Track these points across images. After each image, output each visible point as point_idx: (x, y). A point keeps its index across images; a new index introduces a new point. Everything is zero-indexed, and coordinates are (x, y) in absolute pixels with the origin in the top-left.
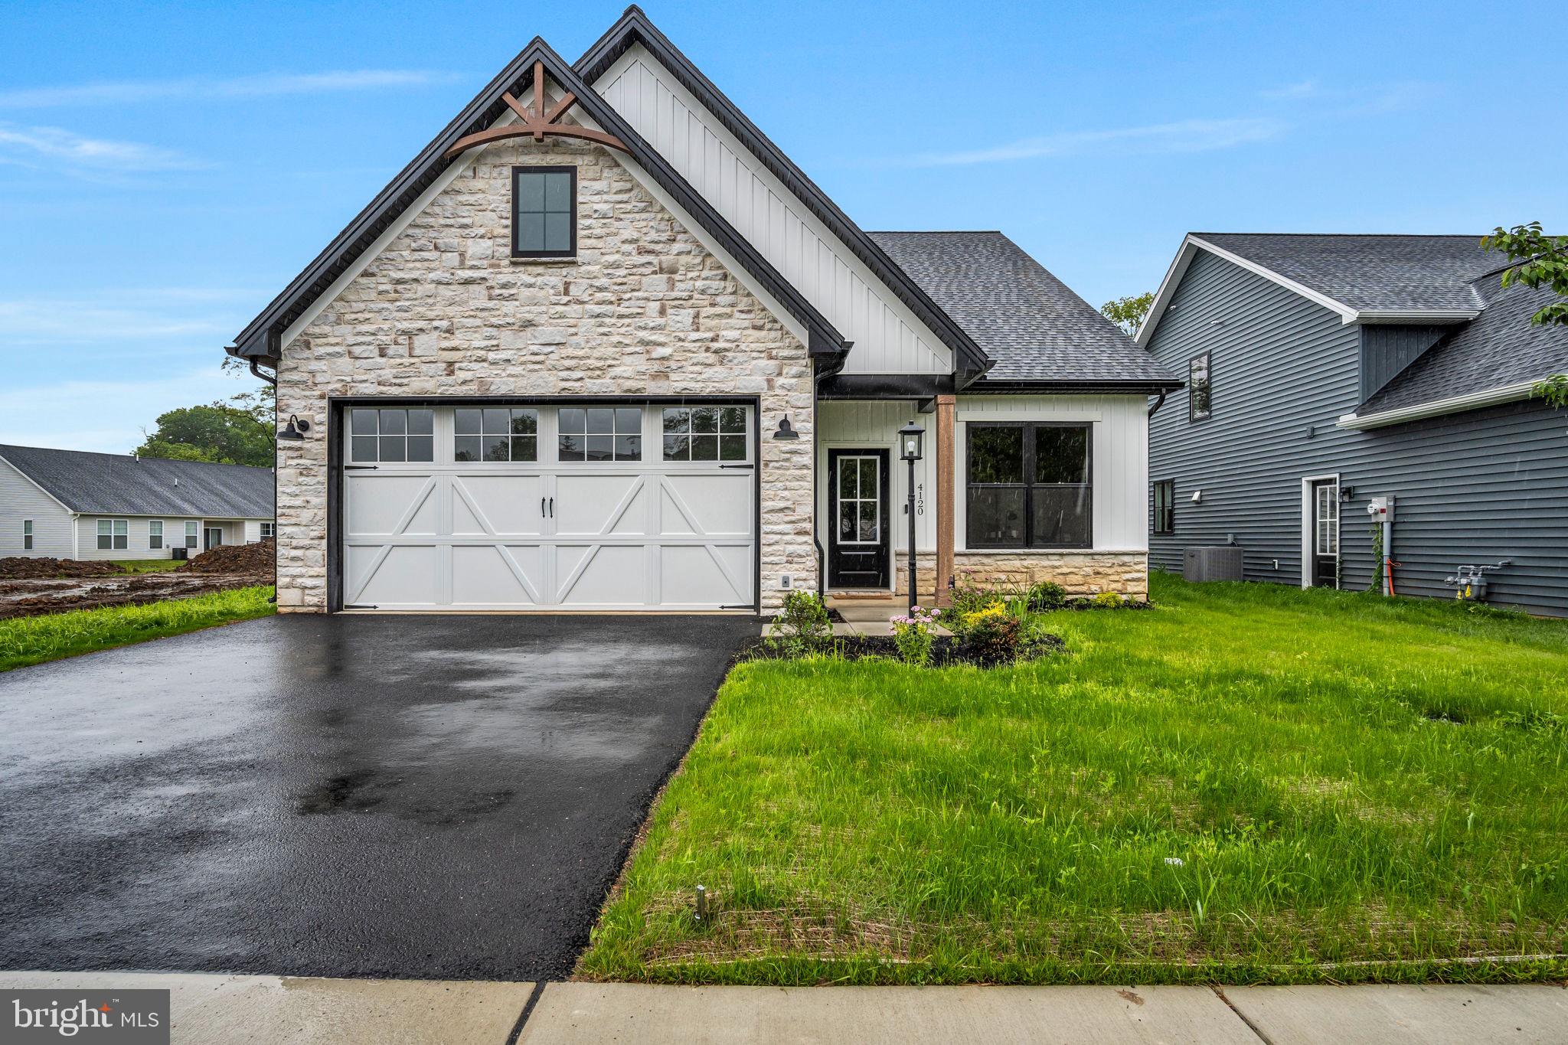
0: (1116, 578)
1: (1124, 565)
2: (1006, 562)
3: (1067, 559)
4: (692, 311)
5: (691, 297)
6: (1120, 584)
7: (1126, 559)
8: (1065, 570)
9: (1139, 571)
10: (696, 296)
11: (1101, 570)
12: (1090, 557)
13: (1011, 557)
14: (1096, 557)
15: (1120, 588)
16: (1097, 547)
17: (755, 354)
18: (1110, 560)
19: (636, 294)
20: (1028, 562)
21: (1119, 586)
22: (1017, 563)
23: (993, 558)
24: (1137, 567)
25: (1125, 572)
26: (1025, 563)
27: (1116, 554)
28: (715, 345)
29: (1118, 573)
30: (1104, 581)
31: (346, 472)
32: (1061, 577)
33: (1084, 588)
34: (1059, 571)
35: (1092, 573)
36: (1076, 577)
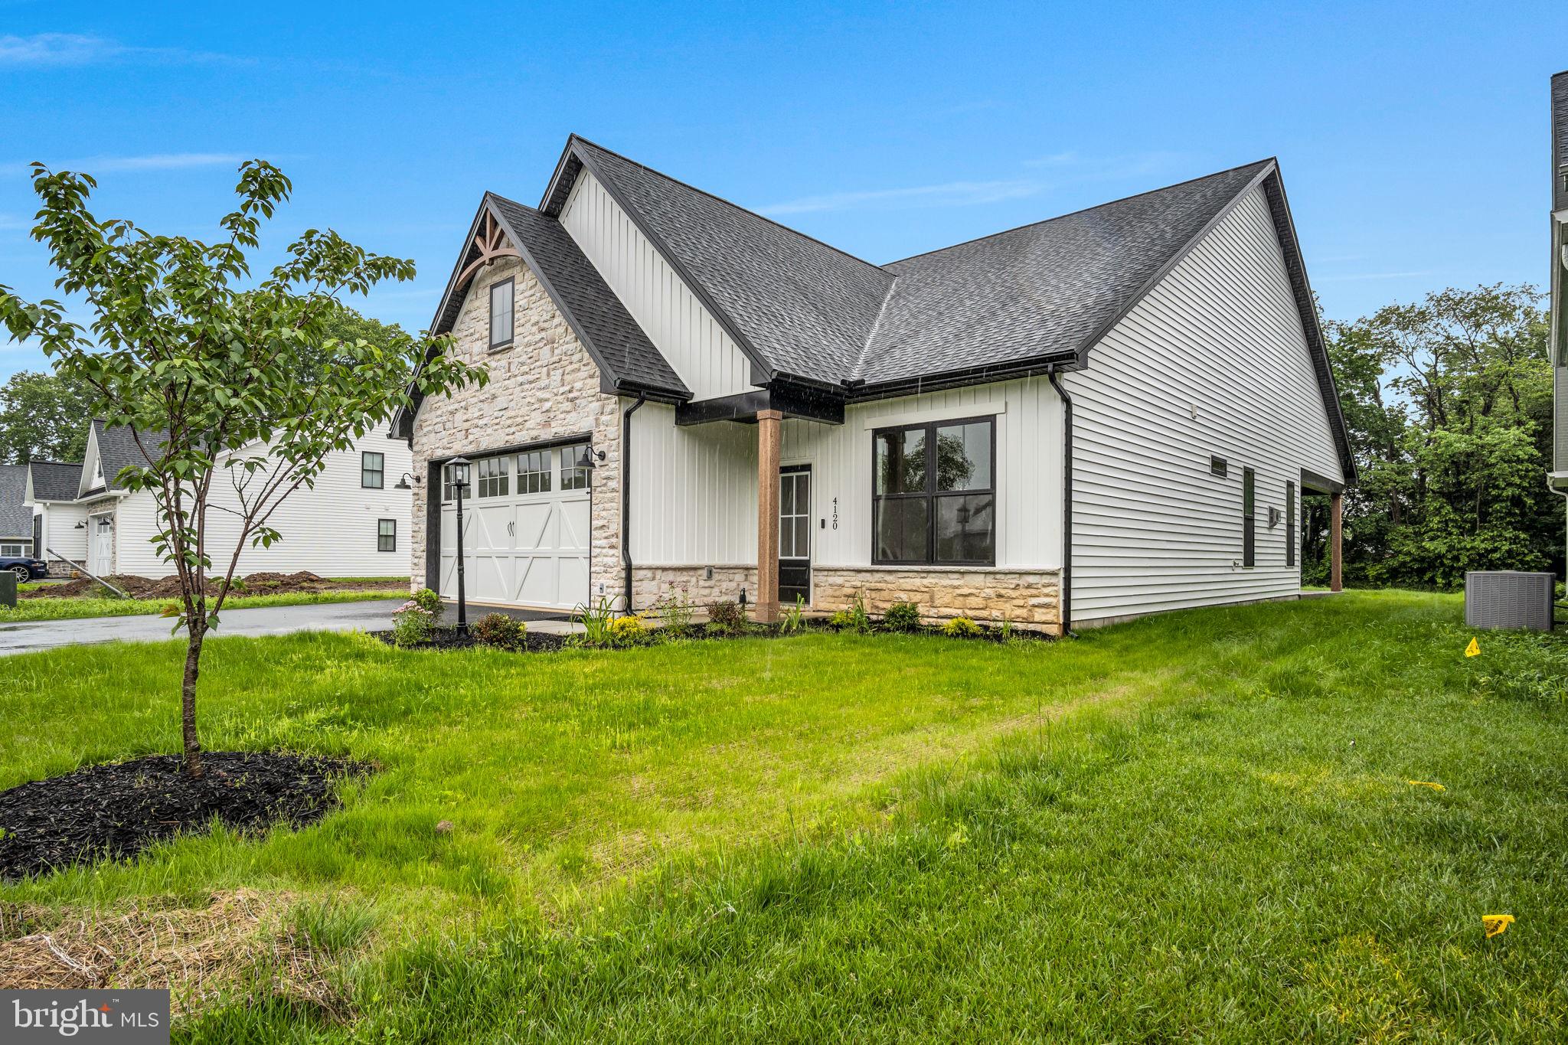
0: (1021, 602)
1: (1029, 587)
2: (907, 580)
3: (968, 577)
4: (561, 371)
5: (560, 360)
6: (1025, 610)
7: (1031, 579)
8: (966, 591)
9: (1047, 595)
10: (564, 358)
11: (1003, 592)
12: (992, 576)
13: (911, 575)
14: (998, 576)
15: (1025, 615)
16: (1001, 565)
17: (590, 399)
18: (1013, 581)
19: (538, 364)
20: (930, 580)
21: (1023, 613)
22: (917, 582)
23: (894, 575)
24: (1046, 590)
25: (1031, 596)
26: (926, 582)
27: (1021, 574)
28: (571, 395)
29: (1024, 597)
30: (1007, 605)
31: (443, 508)
32: (961, 598)
33: (984, 614)
34: (958, 591)
35: (993, 596)
36: (976, 599)
